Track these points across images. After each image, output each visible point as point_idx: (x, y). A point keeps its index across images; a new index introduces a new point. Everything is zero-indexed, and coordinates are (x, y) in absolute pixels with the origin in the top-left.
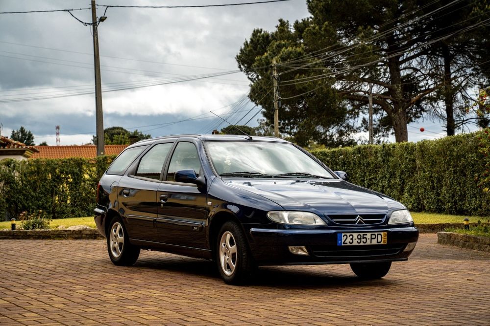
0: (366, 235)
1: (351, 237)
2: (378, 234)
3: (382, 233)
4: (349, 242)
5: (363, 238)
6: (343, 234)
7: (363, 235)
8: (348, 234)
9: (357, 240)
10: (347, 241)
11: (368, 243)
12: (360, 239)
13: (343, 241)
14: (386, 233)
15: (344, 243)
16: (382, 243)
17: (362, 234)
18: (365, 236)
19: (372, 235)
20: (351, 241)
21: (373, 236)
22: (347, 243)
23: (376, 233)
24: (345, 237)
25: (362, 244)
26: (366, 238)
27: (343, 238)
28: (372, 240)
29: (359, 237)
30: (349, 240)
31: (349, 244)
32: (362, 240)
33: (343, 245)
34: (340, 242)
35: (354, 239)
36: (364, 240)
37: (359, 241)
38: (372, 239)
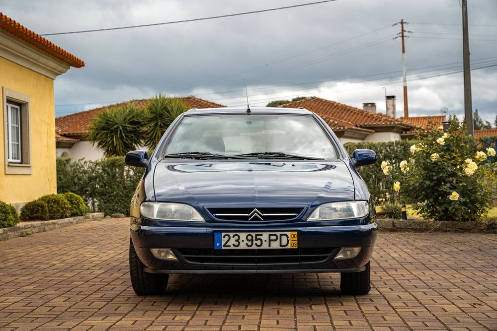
0: (262, 235)
1: (236, 238)
2: (281, 235)
3: (289, 234)
4: (234, 245)
5: (257, 239)
6: (223, 234)
7: (256, 235)
8: (231, 234)
9: (246, 242)
10: (231, 243)
11: (265, 246)
12: (252, 240)
13: (223, 243)
14: (296, 233)
15: (225, 246)
16: (289, 247)
17: (254, 234)
18: (258, 237)
19: (270, 235)
20: (236, 243)
21: (273, 238)
22: (230, 246)
23: (278, 234)
24: (227, 238)
25: (254, 247)
26: (261, 240)
27: (223, 239)
28: (271, 242)
29: (250, 238)
30: (233, 241)
31: (232, 247)
32: (255, 242)
33: (223, 248)
34: (218, 244)
35: (240, 241)
36: (259, 242)
37: (250, 243)
38: (270, 240)
